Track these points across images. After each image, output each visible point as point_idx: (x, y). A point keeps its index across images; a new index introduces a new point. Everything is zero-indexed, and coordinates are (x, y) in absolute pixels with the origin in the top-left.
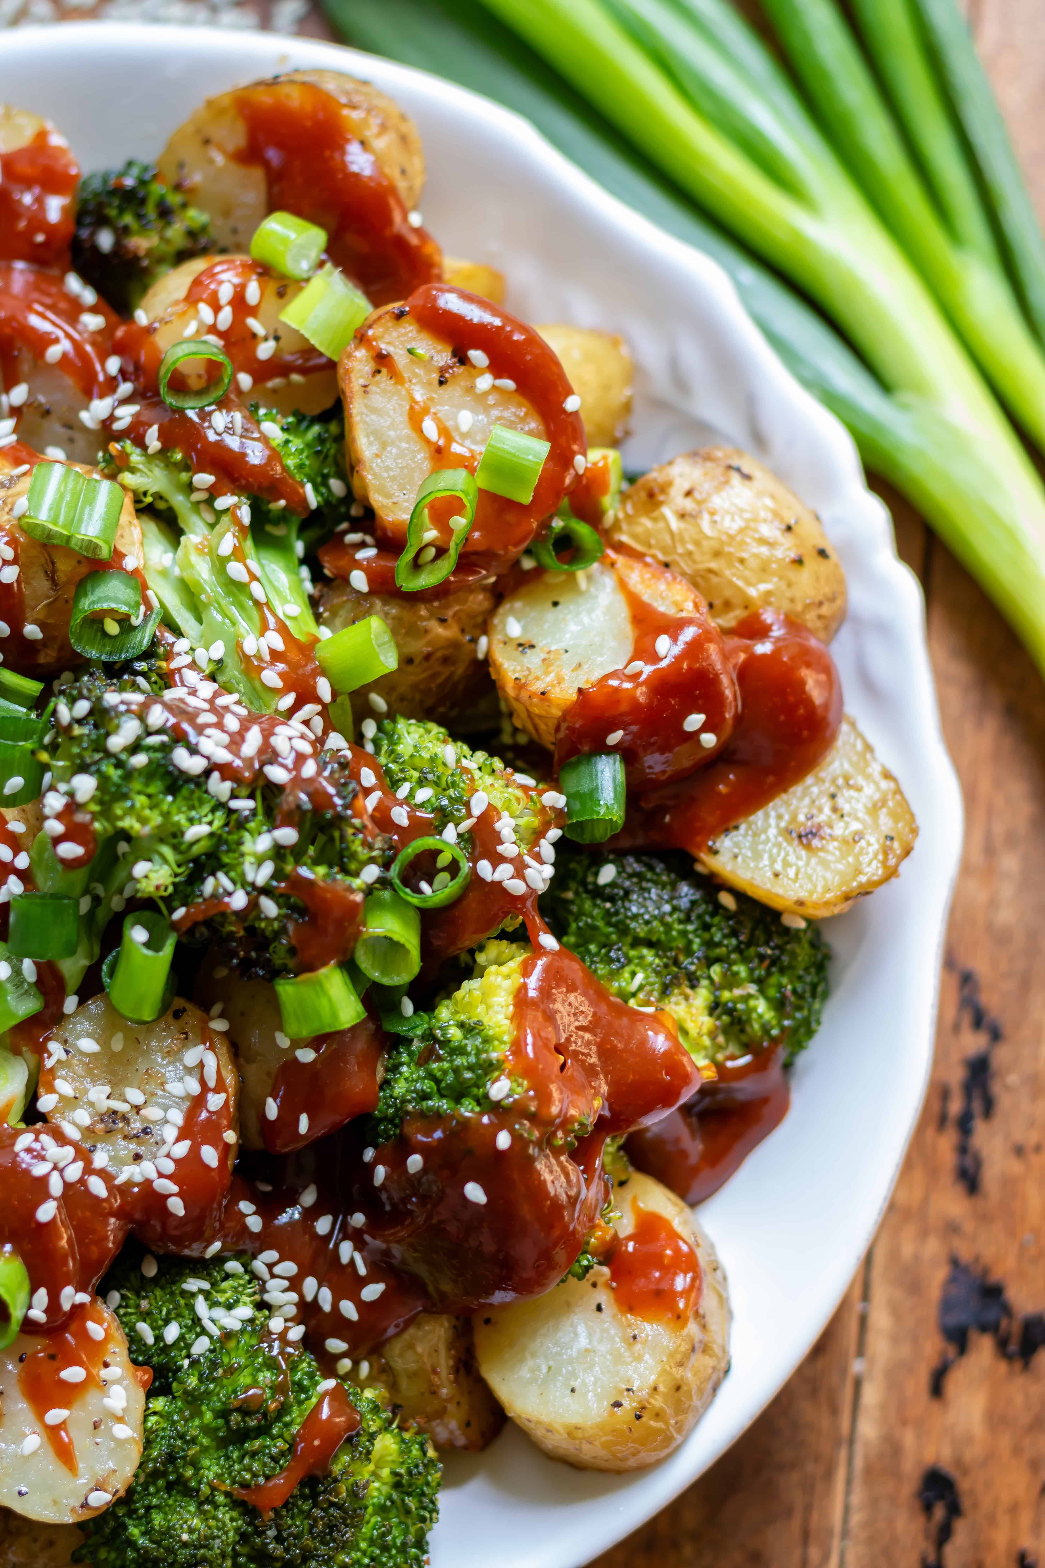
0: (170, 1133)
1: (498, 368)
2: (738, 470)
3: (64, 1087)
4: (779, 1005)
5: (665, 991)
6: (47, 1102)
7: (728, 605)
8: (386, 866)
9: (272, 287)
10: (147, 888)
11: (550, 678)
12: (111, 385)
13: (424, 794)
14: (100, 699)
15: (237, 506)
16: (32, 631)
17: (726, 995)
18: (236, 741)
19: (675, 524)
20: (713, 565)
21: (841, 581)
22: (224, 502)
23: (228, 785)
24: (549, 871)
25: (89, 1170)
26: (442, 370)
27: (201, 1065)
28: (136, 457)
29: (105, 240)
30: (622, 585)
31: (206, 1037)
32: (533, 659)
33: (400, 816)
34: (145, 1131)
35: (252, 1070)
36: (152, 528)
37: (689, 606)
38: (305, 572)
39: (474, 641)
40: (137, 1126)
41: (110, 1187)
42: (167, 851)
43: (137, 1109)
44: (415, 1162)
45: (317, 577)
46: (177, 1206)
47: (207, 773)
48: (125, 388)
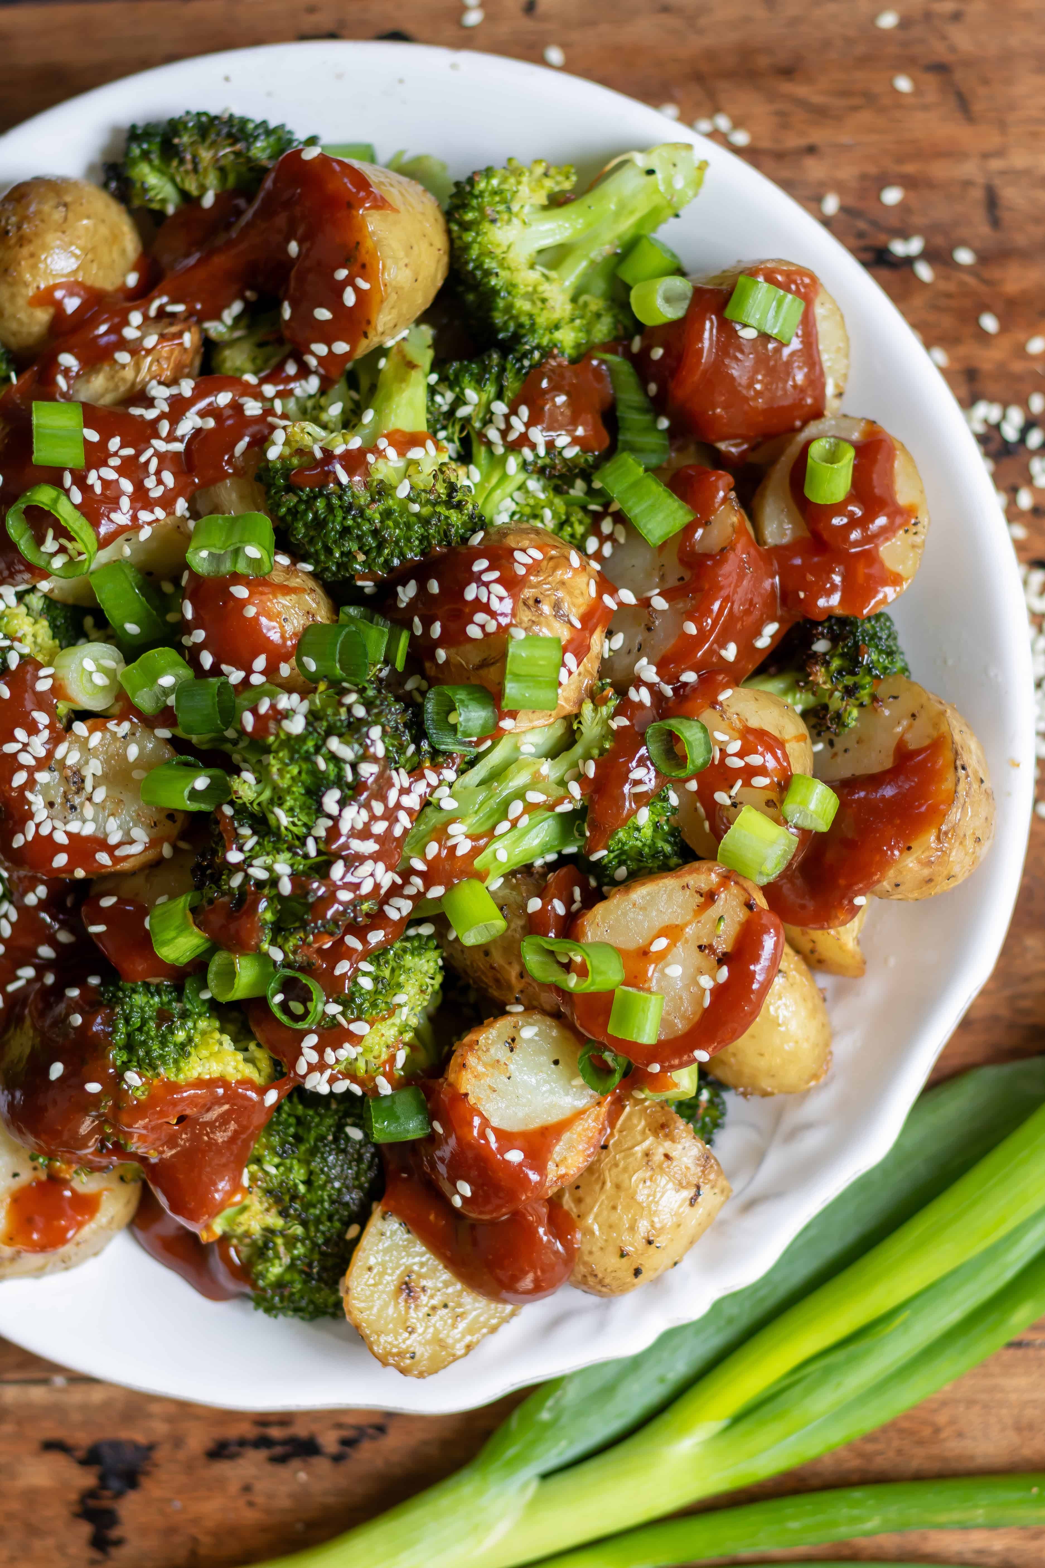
0: (74, 827)
1: (719, 992)
2: (698, 1194)
3: (96, 739)
4: (280, 1285)
5: (269, 1192)
6: (80, 728)
7: (579, 1201)
8: (287, 964)
9: (772, 795)
10: (236, 784)
11: (481, 1069)
12: (672, 678)
13: (366, 983)
14: (369, 725)
15: (572, 799)
16: (441, 655)
17: (279, 1241)
18: (364, 834)
19: (639, 1150)
20: (608, 1185)
21: (623, 1289)
22: (575, 789)
23: (322, 833)
24: (324, 1089)
25: (31, 770)
26: (710, 947)
27: (132, 842)
28: (604, 711)
29: (821, 646)
30: (580, 1114)
31: (154, 843)
32: (499, 1052)
33: (343, 967)
34: (73, 808)
35: (140, 880)
36: (556, 730)
37: (562, 1171)
38: (551, 857)
39: (518, 1001)
40: (77, 801)
41: (22, 788)
42: (267, 794)
43: (90, 799)
44: (77, 1020)
45: (550, 867)
46: (18, 841)
47: (329, 816)
48: (668, 691)
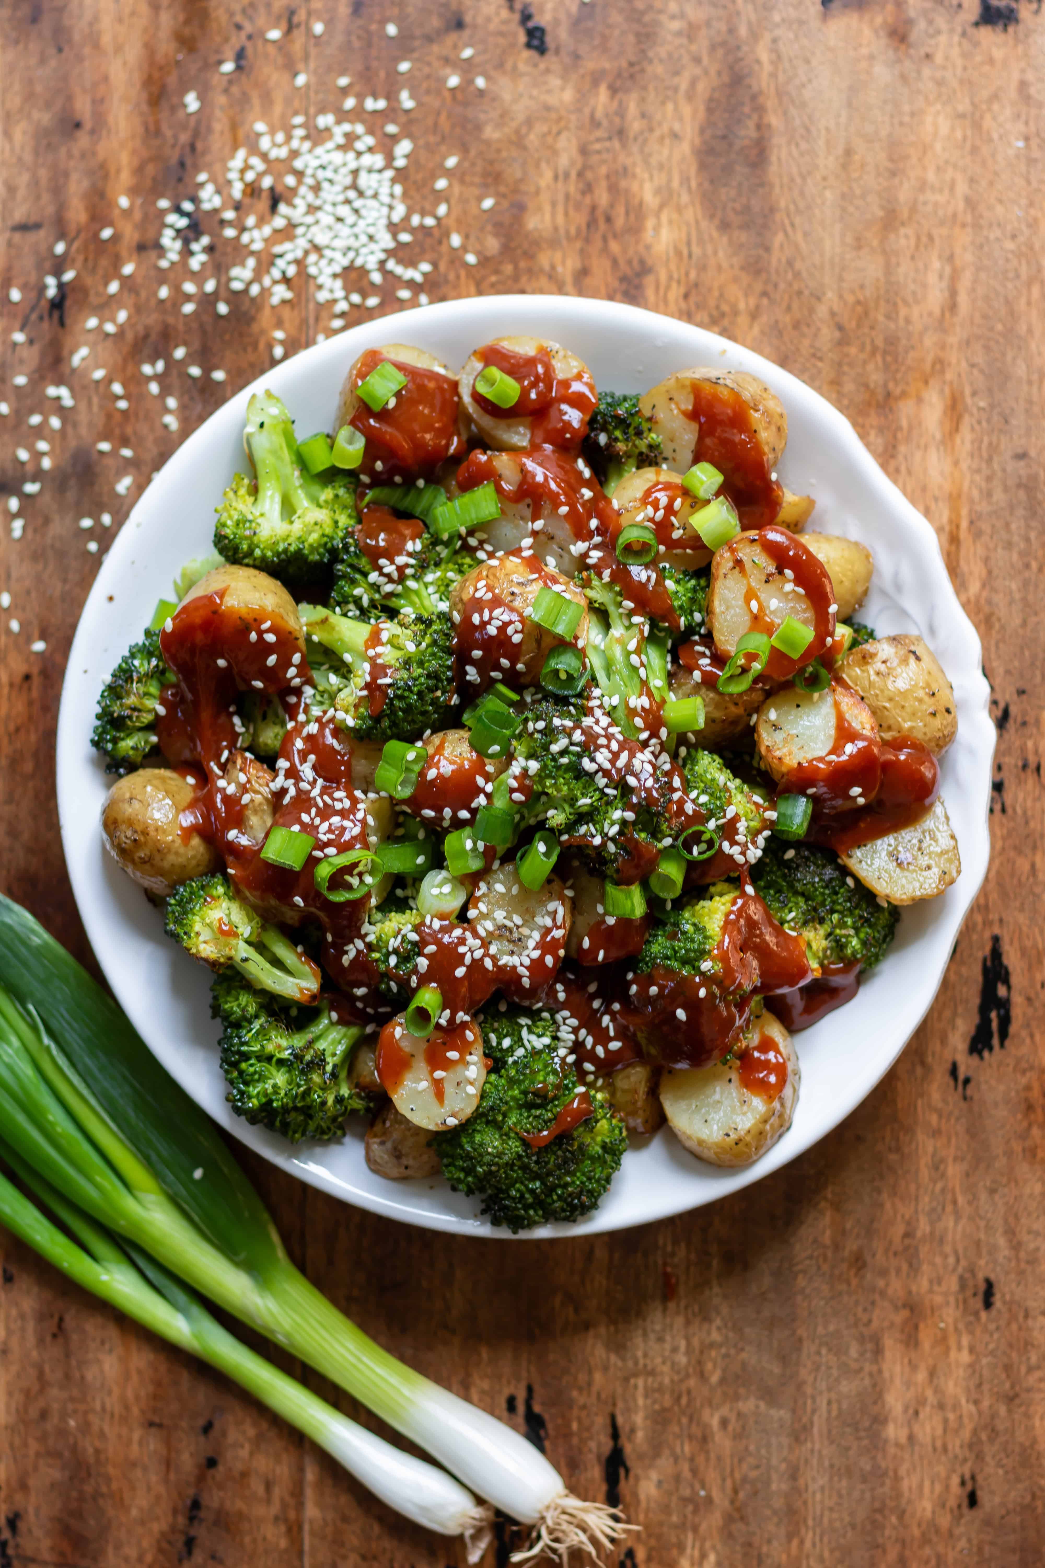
0: (531, 944)
1: (798, 581)
2: (914, 653)
3: (482, 907)
4: (864, 943)
5: (805, 923)
6: (472, 914)
7: (889, 728)
8: (675, 839)
9: (689, 501)
10: (553, 823)
11: (785, 750)
12: (590, 535)
13: (703, 799)
14: (551, 722)
15: (643, 624)
16: (520, 666)
17: (838, 931)
18: (616, 756)
19: (873, 677)
20: (887, 705)
21: (954, 725)
22: (637, 619)
23: (605, 780)
24: (759, 853)
25: (486, 954)
26: (769, 575)
27: (555, 912)
28: (595, 582)
29: (603, 439)
30: (837, 705)
31: (562, 898)
32: (779, 736)
33: (689, 808)
34: (520, 940)
35: (580, 919)
36: (594, 619)
37: (868, 726)
38: (669, 658)
39: (750, 715)
40: (516, 935)
41: (495, 965)
42: (567, 806)
43: (518, 927)
44: (654, 990)
45: (675, 661)
46: (526, 982)
47: (597, 772)
48: (597, 539)
